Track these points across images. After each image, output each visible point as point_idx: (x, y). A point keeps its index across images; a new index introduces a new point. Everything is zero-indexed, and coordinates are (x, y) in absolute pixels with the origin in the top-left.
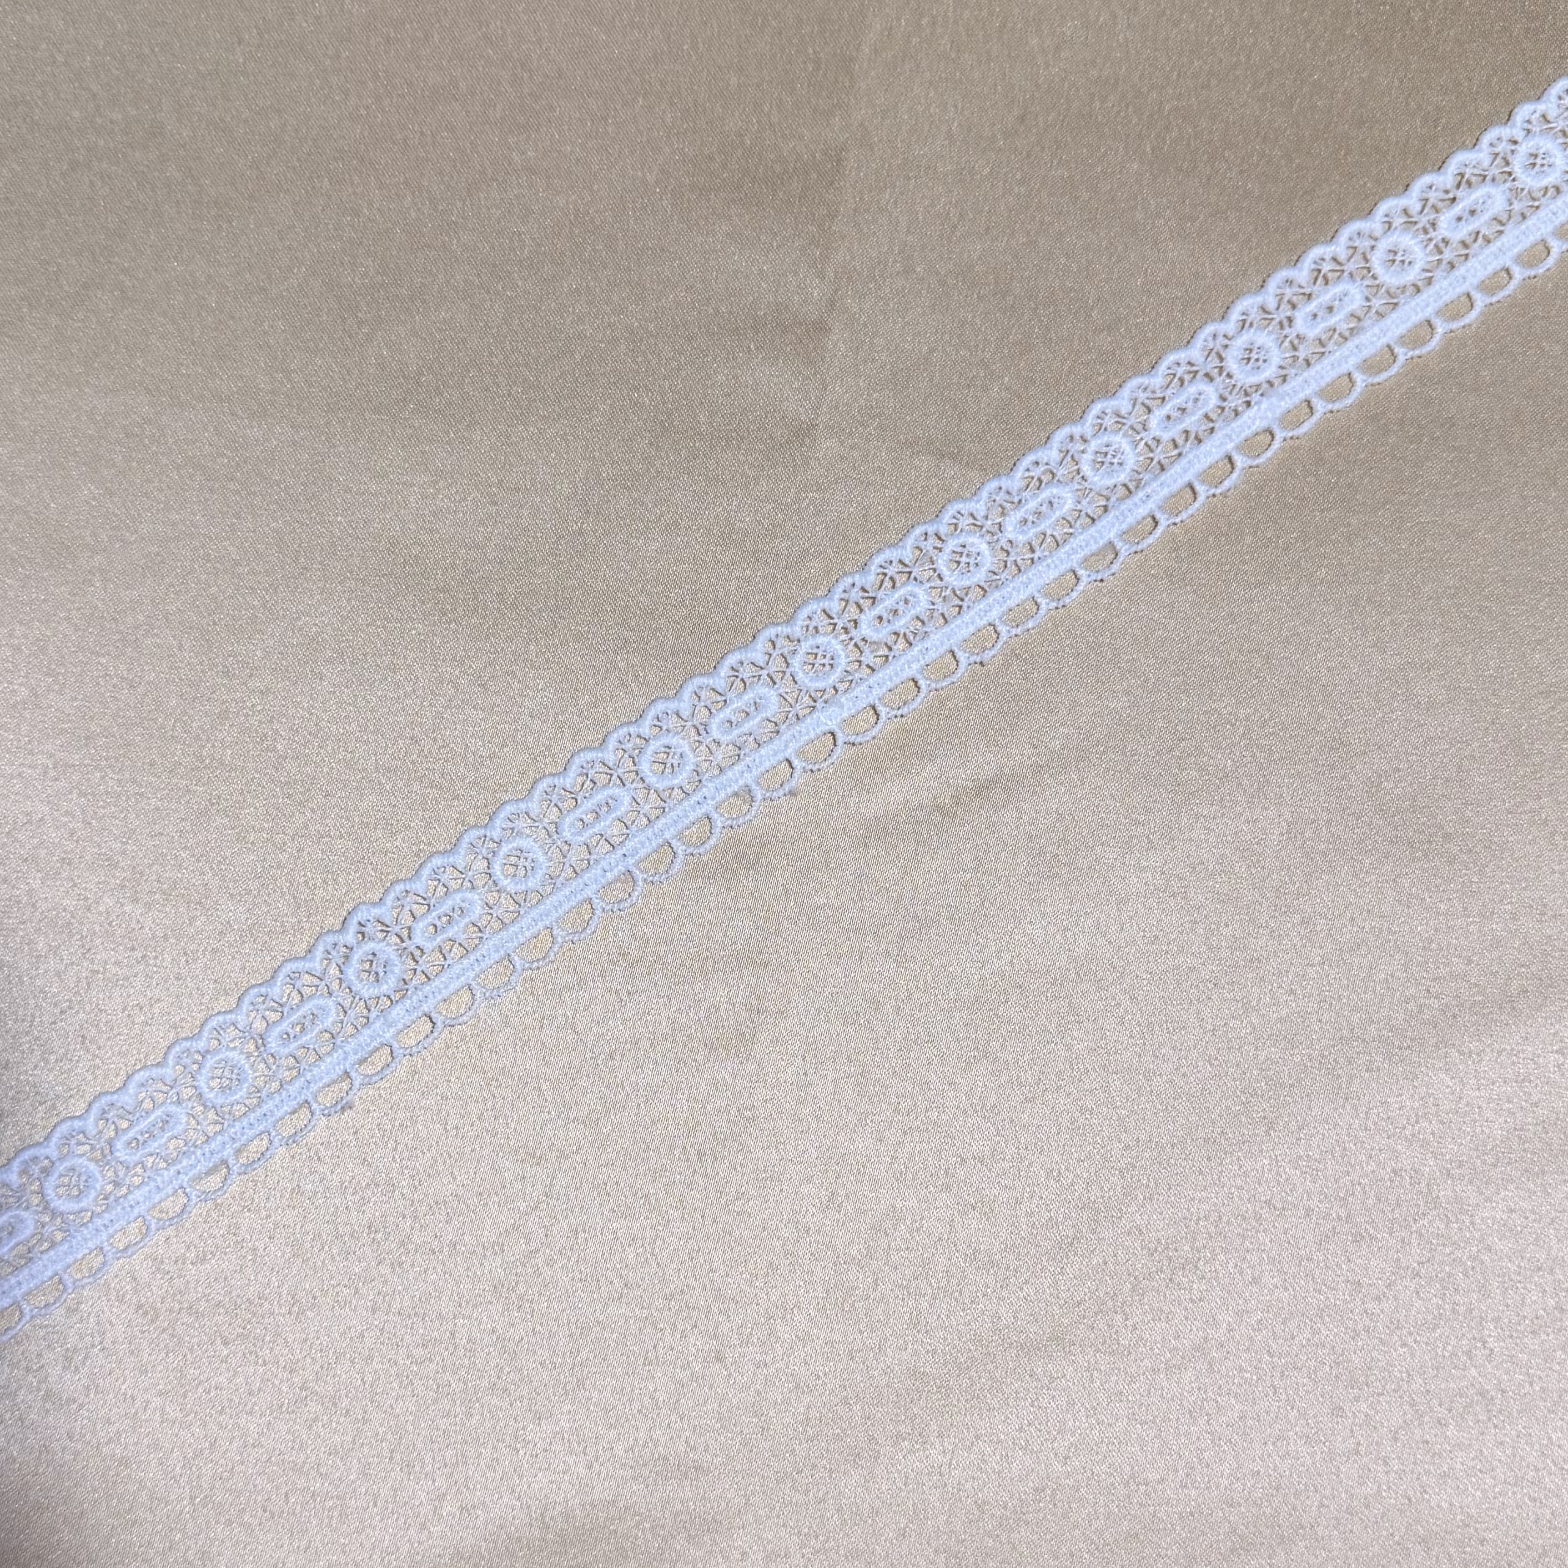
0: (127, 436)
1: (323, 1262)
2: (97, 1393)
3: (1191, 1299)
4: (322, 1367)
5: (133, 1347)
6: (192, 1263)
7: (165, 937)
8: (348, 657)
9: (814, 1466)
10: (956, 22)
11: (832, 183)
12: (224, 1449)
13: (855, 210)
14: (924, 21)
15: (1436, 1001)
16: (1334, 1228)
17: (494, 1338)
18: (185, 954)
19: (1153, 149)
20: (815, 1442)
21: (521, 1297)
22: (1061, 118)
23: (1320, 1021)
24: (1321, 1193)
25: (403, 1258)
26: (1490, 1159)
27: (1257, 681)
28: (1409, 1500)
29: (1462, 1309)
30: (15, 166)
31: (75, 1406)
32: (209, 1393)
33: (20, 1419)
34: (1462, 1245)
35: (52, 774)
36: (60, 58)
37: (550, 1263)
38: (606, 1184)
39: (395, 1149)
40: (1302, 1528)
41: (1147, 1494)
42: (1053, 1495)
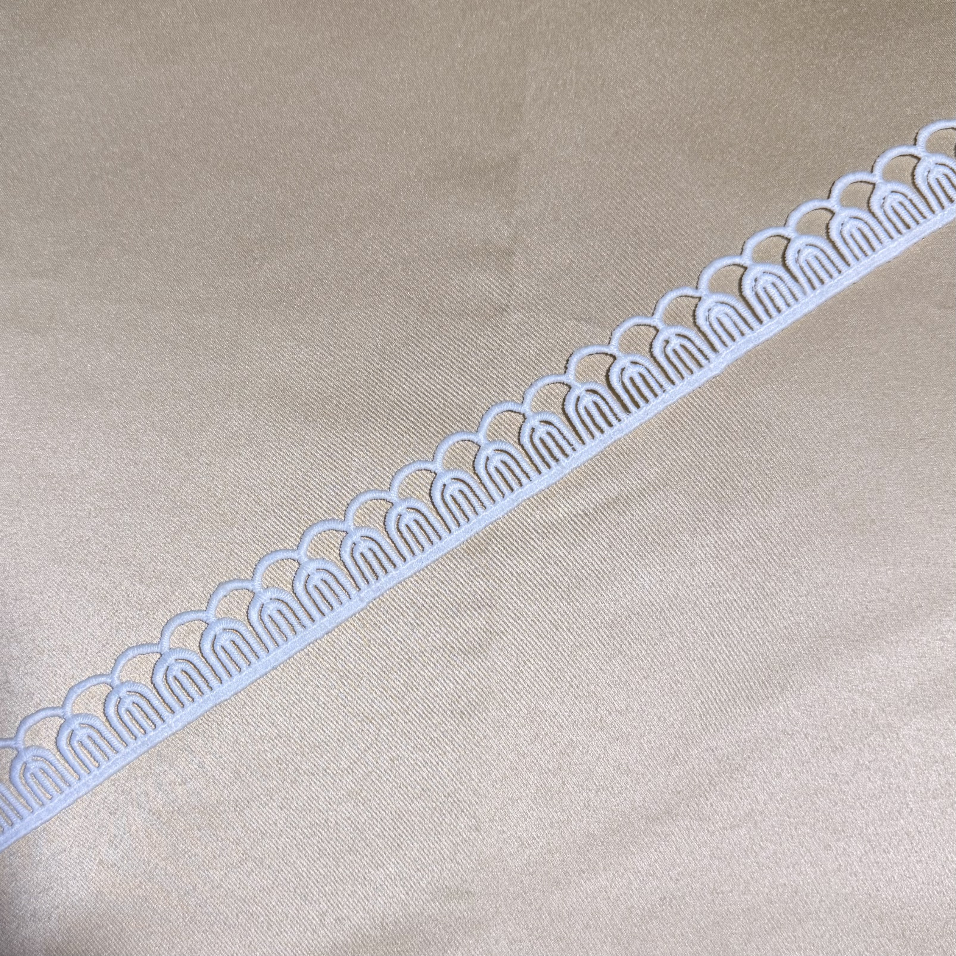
0: (128, 325)
1: (252, 782)
2: (128, 860)
3: (743, 787)
4: (254, 841)
5: (147, 834)
6: (179, 785)
7: (159, 602)
8: (254, 443)
9: (534, 889)
10: (576, 83)
11: (512, 173)
12: (200, 890)
13: (526, 188)
14: (560, 83)
15: (872, 614)
16: (821, 744)
17: (350, 822)
18: (170, 611)
19: (689, 148)
20: (534, 876)
21: (364, 798)
22: (638, 133)
23: (808, 627)
24: (813, 725)
25: (297, 778)
26: (905, 701)
27: (762, 438)
28: (870, 895)
29: (894, 786)
30: (60, 179)
31: (116, 868)
32: (191, 858)
33: (85, 876)
34: (892, 750)
35: (93, 514)
36: (83, 119)
37: (379, 778)
38: (409, 732)
39: (290, 717)
40: (811, 914)
41: (724, 899)
42: (670, 902)
